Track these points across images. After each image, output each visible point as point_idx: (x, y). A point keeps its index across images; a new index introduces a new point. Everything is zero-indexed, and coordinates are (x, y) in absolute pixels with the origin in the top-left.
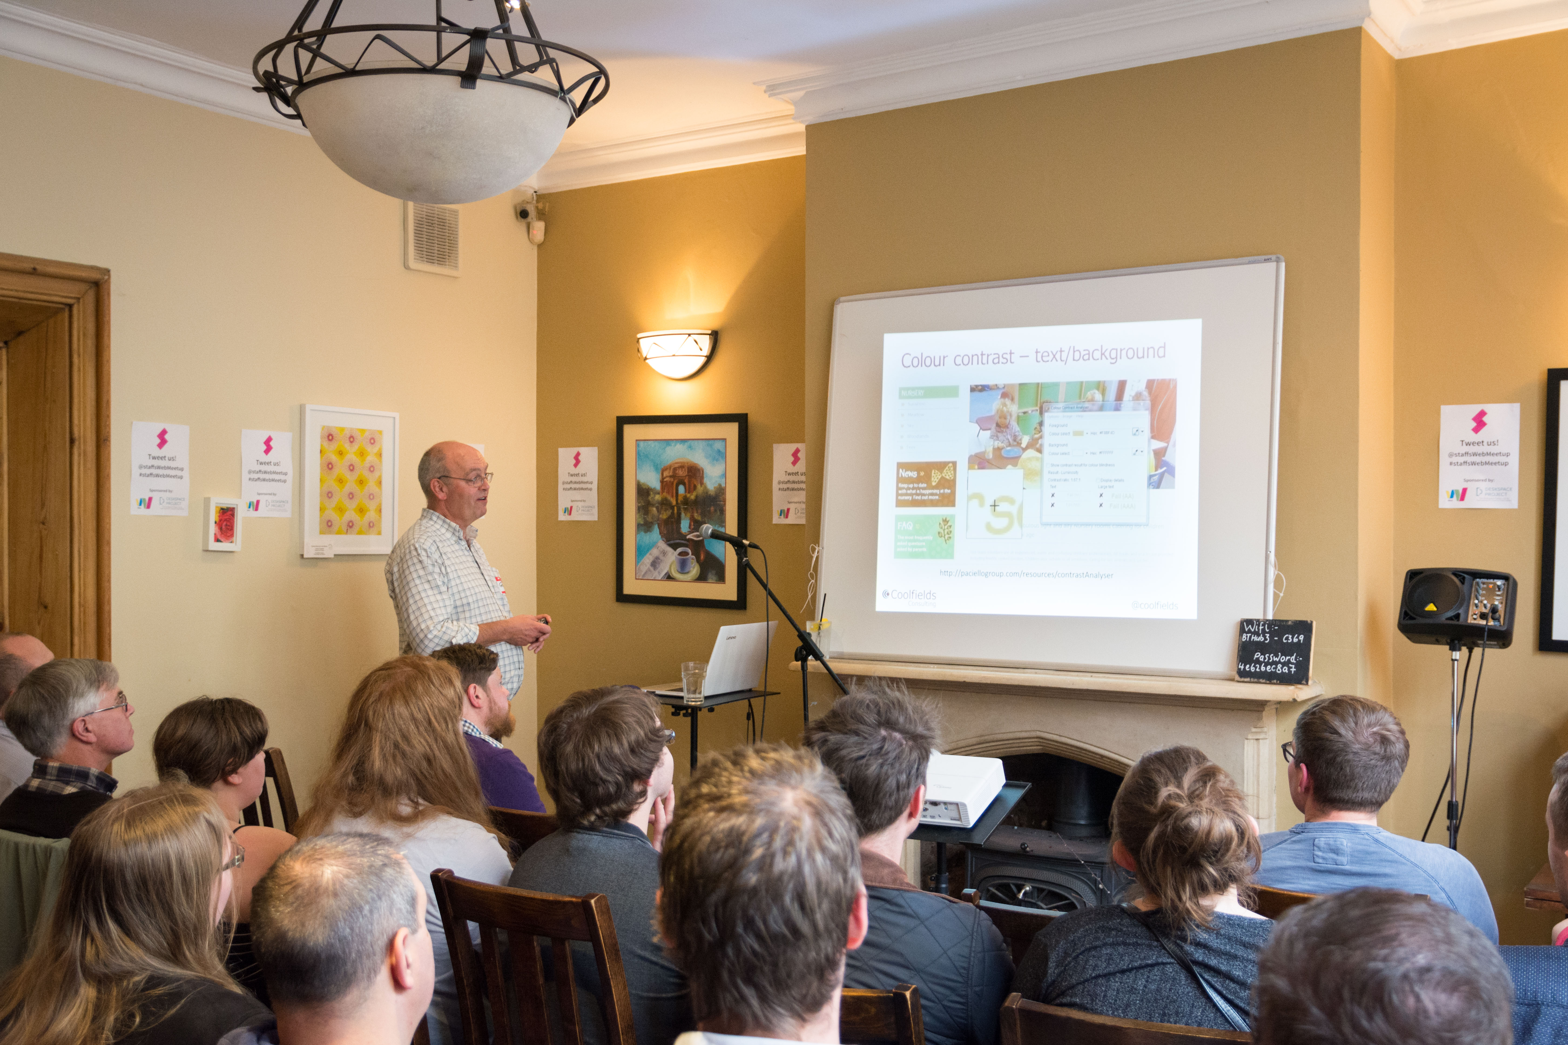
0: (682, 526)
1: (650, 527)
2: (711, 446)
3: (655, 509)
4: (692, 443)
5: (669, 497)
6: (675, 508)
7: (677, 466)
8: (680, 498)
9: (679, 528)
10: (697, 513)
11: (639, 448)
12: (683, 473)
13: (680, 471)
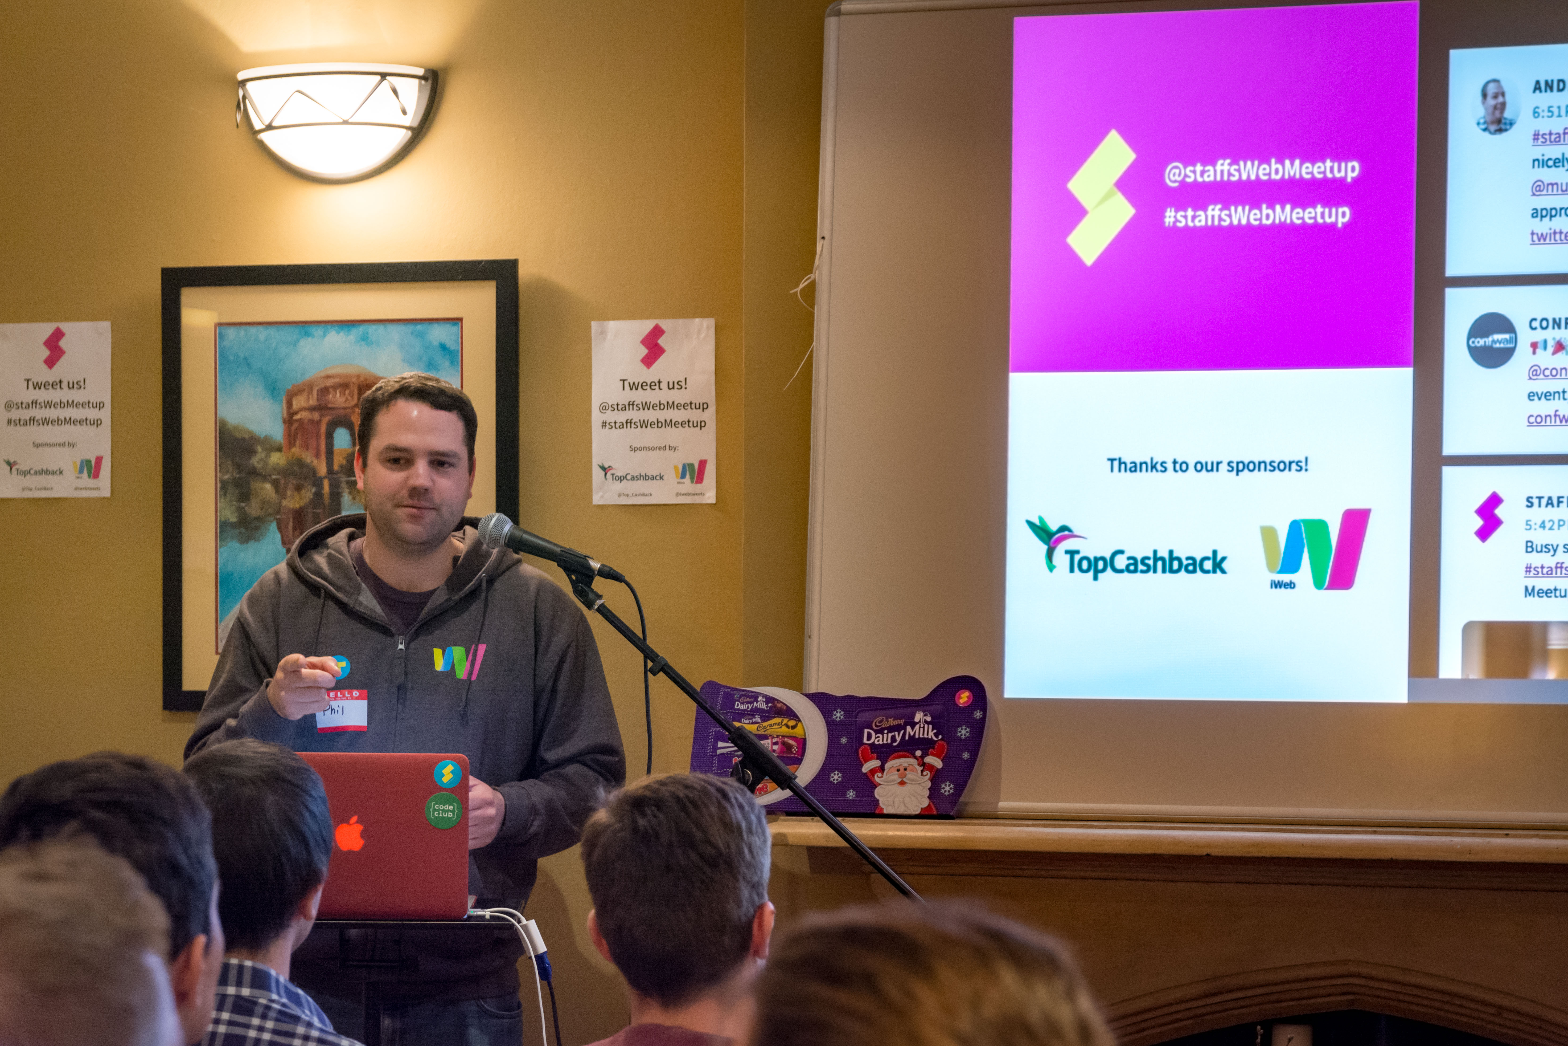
1: (257, 529)
2: (421, 335)
3: (268, 486)
4: (372, 329)
5: (308, 458)
6: (326, 483)
7: (330, 383)
8: (339, 461)
11: (226, 343)
12: (346, 401)
13: (338, 395)
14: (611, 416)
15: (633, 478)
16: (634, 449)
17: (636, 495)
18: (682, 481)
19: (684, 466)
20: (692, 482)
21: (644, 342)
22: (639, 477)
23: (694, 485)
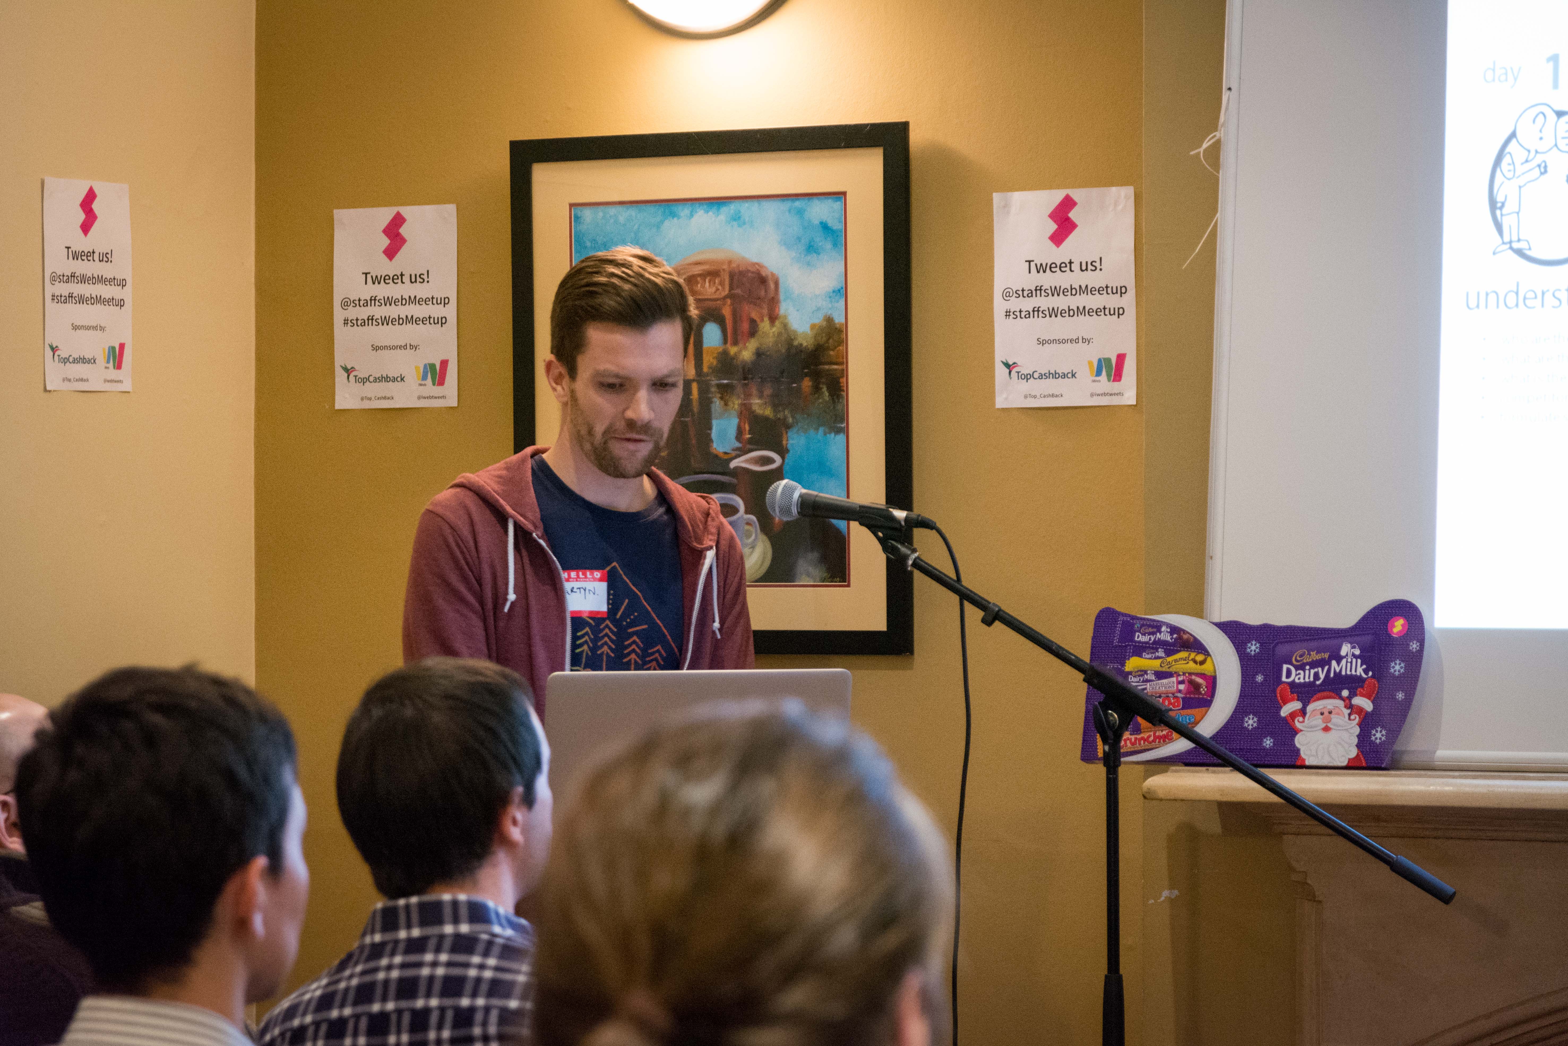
0: (714, 434)
2: (800, 212)
4: (744, 207)
6: (695, 387)
7: (697, 270)
8: (709, 360)
9: (706, 439)
10: (761, 397)
11: (583, 228)
12: (715, 292)
13: (707, 284)
14: (1016, 304)
15: (1041, 377)
16: (1042, 342)
17: (1045, 397)
18: (1098, 378)
19: (1100, 360)
20: (1109, 380)
21: (1052, 216)
22: (1048, 375)
23: (1111, 383)
